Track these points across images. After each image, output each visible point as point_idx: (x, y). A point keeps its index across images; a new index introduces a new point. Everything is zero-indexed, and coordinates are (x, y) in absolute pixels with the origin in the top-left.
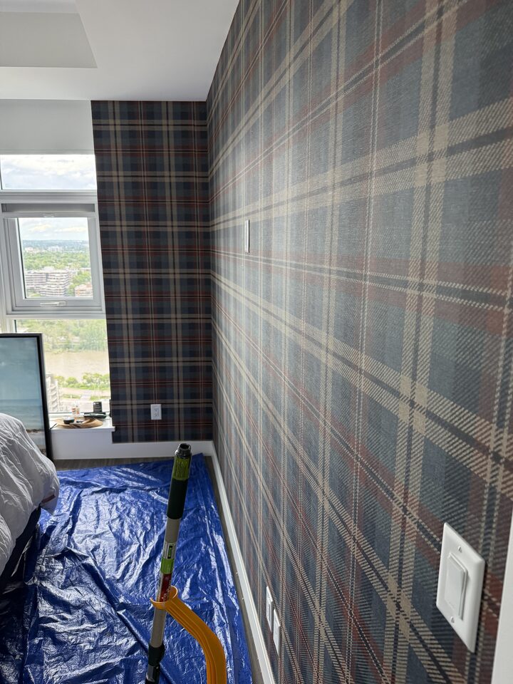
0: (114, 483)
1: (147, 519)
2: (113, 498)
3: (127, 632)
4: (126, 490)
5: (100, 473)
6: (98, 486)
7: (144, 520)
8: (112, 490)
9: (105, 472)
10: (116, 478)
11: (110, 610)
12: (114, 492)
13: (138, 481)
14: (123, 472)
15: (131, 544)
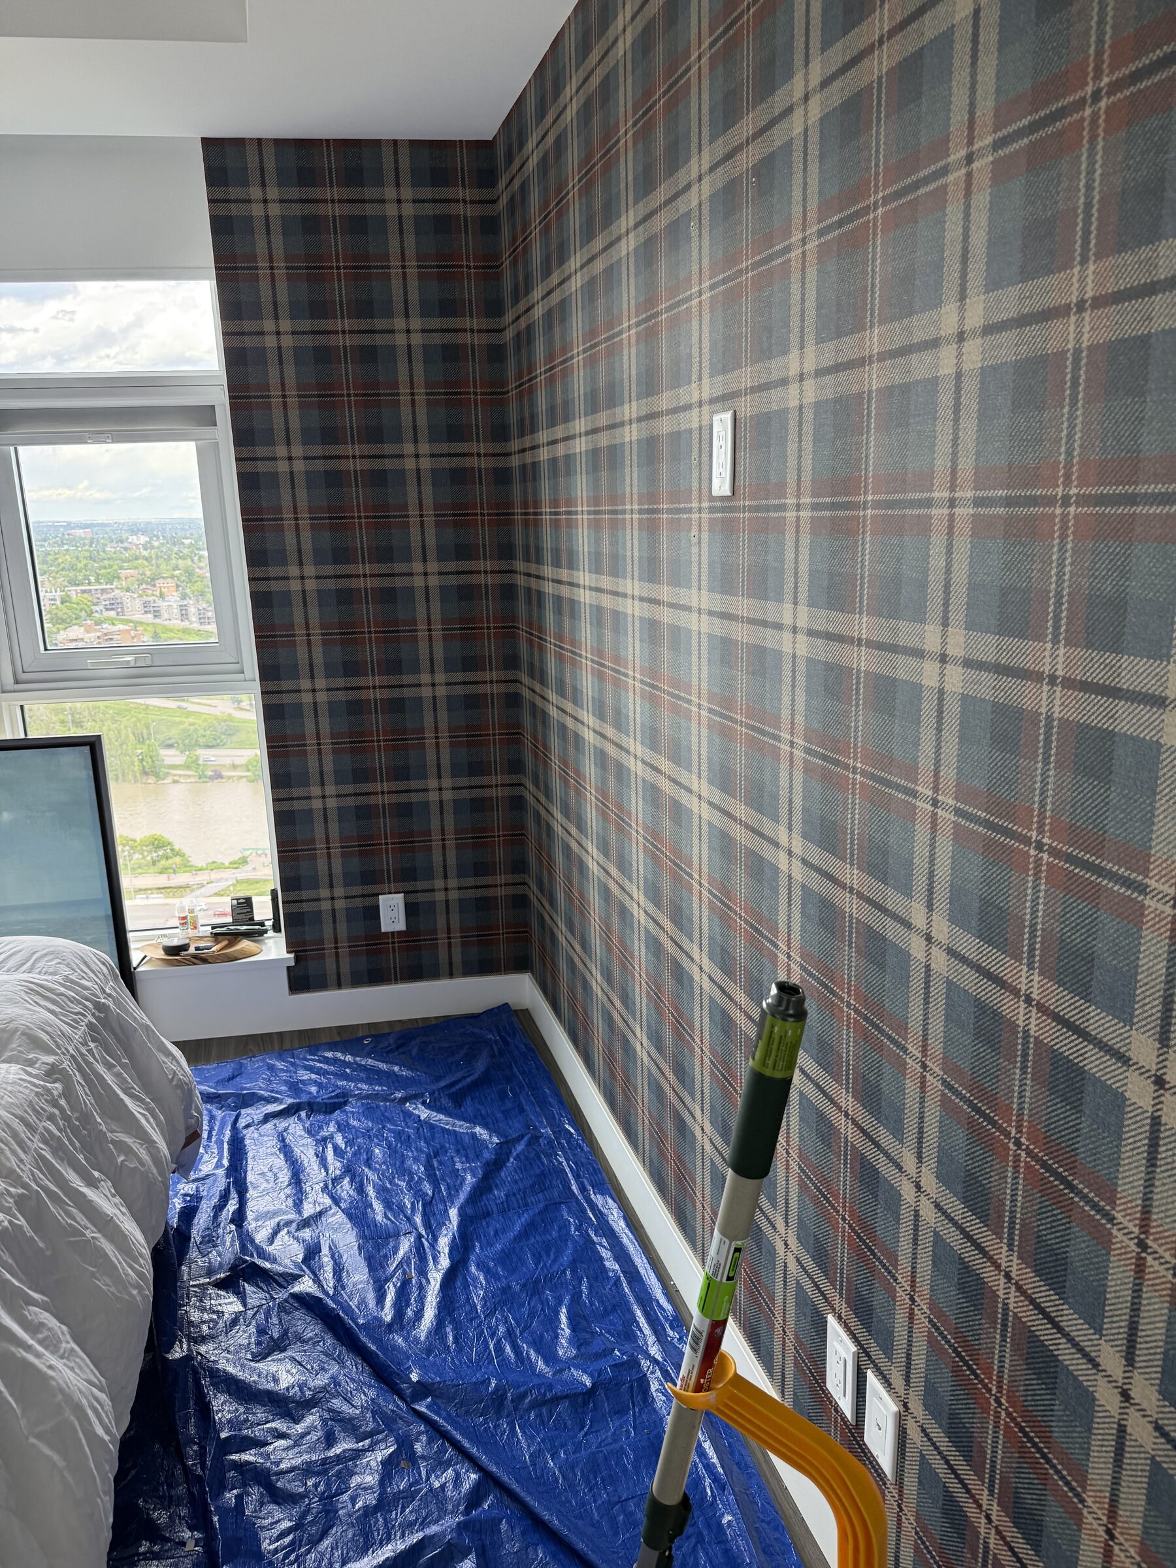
0: (314, 1089)
1: (419, 1169)
2: (321, 1127)
3: (450, 1452)
4: (345, 1103)
5: (271, 1068)
6: (276, 1100)
7: (411, 1174)
8: (312, 1107)
9: (280, 1065)
10: (313, 1076)
11: (392, 1405)
12: (319, 1112)
13: (369, 1081)
14: (326, 1060)
15: (397, 1235)
